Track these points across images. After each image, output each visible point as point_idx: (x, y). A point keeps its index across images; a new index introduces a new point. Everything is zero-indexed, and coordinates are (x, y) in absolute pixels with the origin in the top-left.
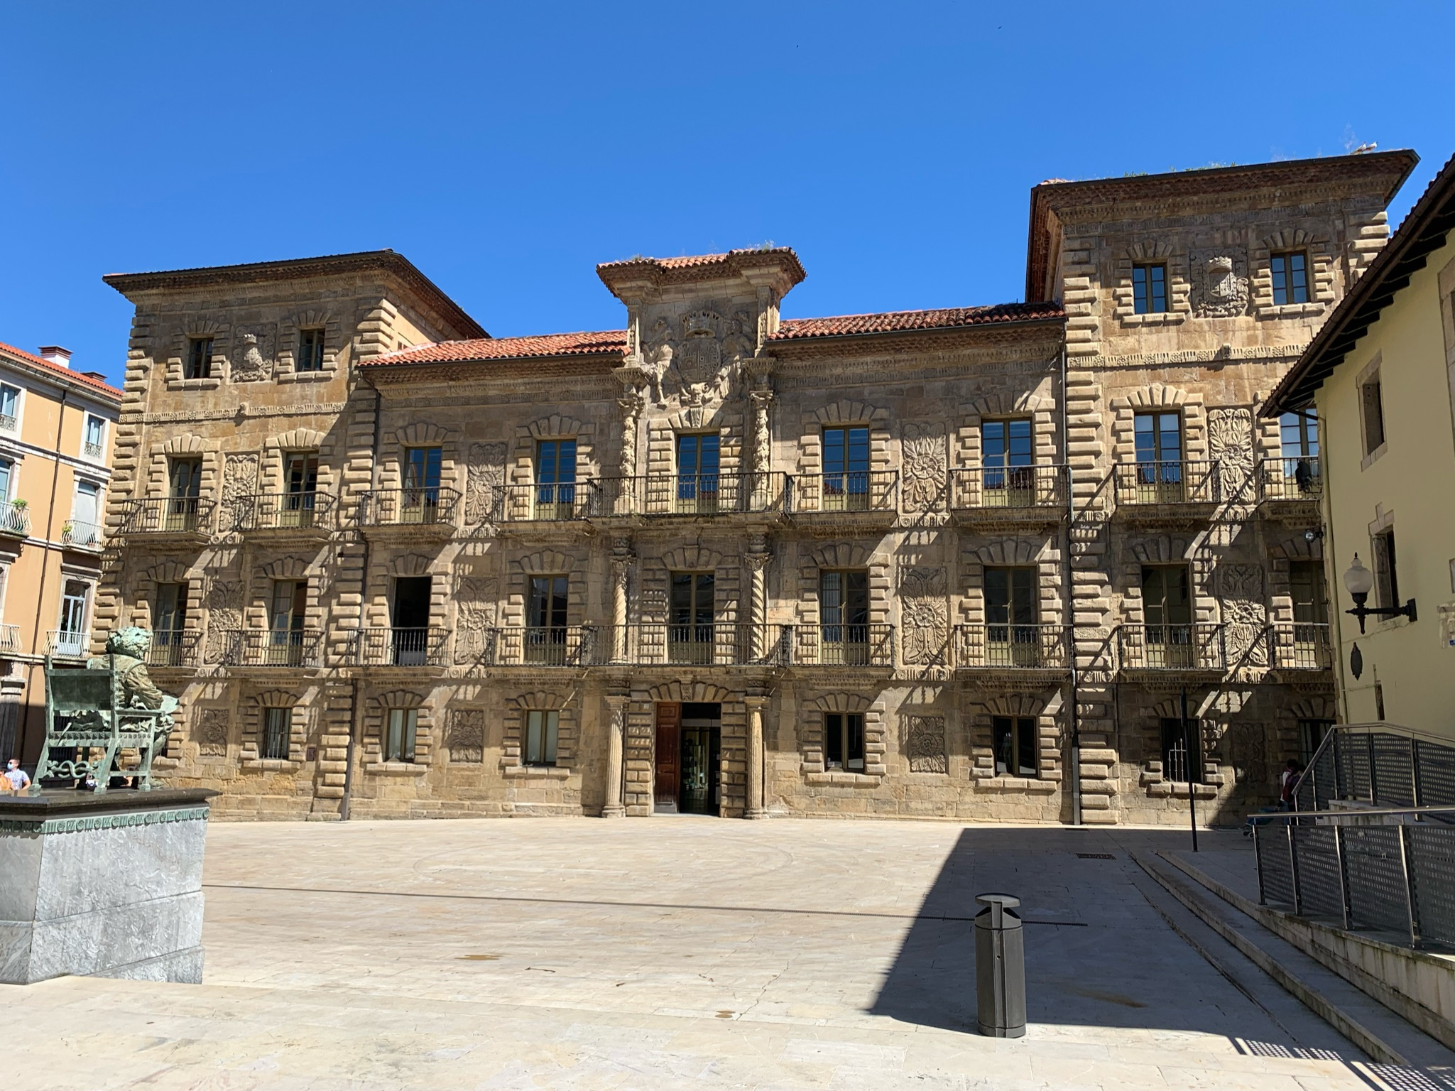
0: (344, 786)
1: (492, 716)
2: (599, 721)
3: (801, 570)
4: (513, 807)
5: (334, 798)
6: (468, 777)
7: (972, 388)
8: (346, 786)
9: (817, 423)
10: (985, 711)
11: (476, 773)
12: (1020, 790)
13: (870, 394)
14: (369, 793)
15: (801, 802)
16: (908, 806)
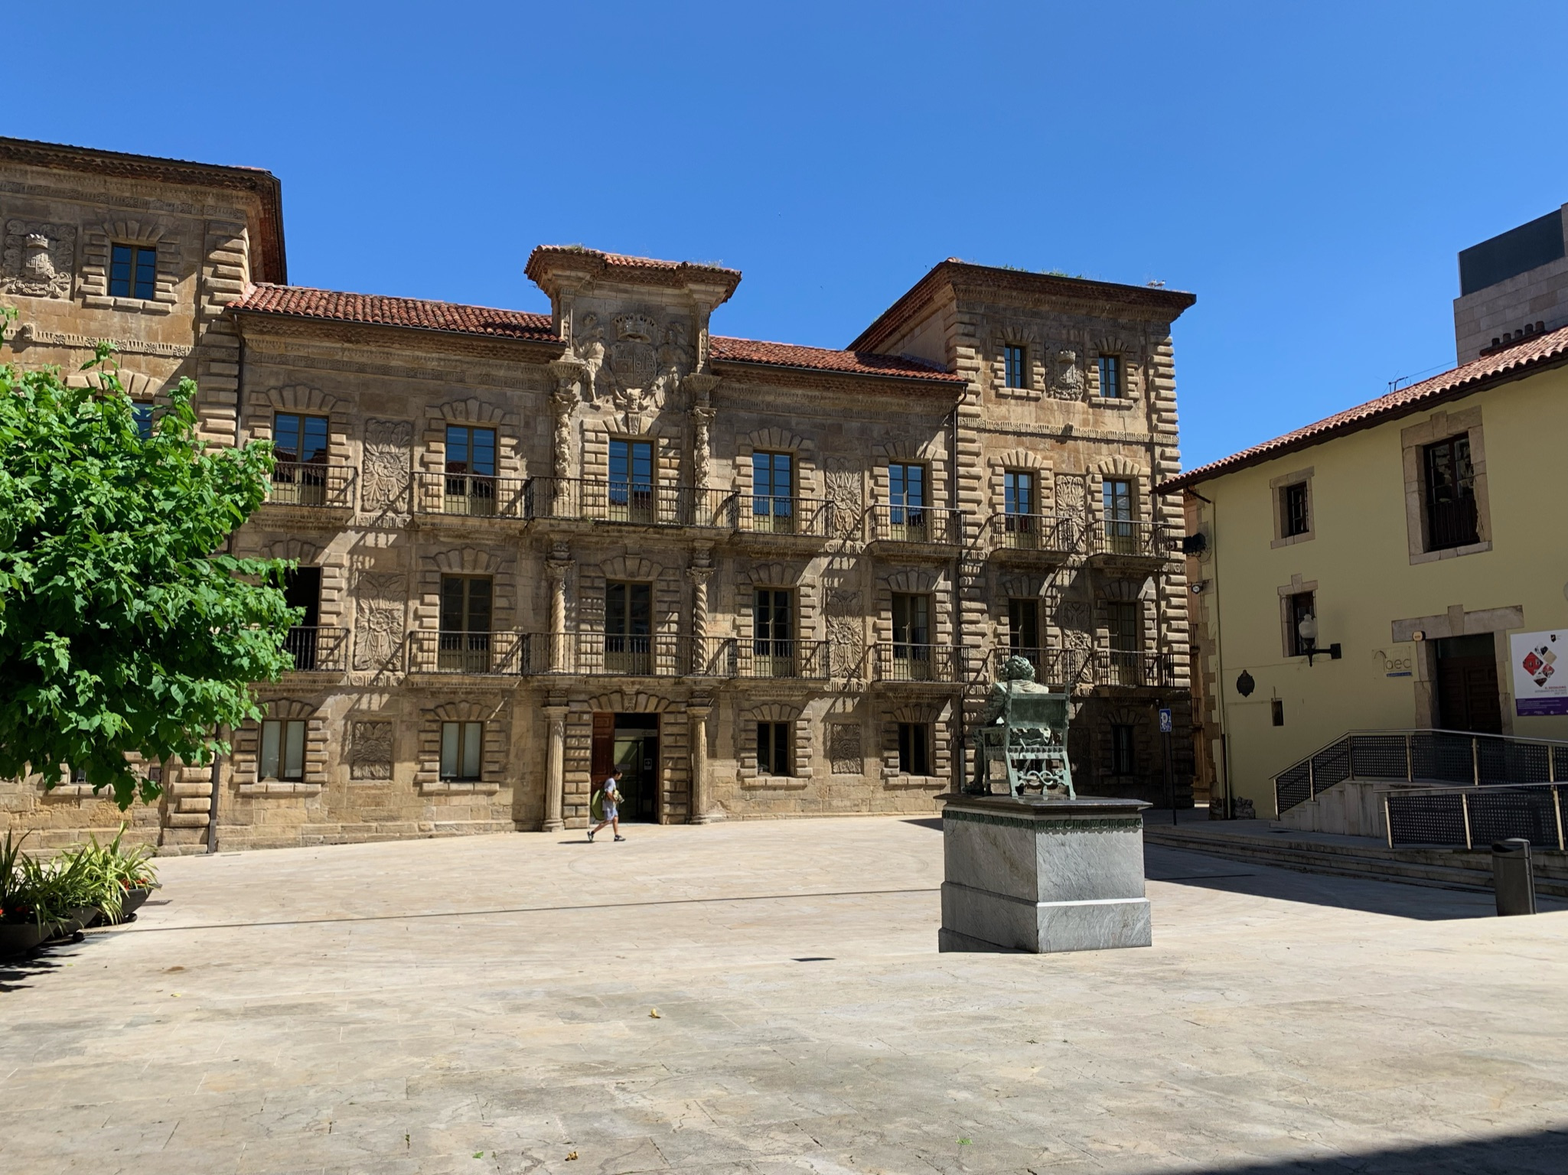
0: (209, 812)
1: (404, 728)
2: (531, 733)
3: (738, 586)
4: (432, 827)
5: (194, 826)
6: (375, 796)
7: (883, 432)
8: (212, 813)
9: (749, 445)
10: (894, 719)
11: (385, 791)
12: (919, 786)
13: (797, 424)
14: (242, 818)
15: (737, 806)
16: (830, 804)
